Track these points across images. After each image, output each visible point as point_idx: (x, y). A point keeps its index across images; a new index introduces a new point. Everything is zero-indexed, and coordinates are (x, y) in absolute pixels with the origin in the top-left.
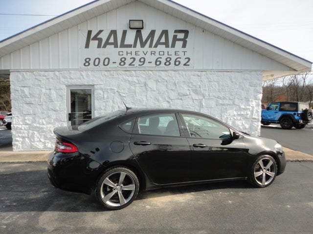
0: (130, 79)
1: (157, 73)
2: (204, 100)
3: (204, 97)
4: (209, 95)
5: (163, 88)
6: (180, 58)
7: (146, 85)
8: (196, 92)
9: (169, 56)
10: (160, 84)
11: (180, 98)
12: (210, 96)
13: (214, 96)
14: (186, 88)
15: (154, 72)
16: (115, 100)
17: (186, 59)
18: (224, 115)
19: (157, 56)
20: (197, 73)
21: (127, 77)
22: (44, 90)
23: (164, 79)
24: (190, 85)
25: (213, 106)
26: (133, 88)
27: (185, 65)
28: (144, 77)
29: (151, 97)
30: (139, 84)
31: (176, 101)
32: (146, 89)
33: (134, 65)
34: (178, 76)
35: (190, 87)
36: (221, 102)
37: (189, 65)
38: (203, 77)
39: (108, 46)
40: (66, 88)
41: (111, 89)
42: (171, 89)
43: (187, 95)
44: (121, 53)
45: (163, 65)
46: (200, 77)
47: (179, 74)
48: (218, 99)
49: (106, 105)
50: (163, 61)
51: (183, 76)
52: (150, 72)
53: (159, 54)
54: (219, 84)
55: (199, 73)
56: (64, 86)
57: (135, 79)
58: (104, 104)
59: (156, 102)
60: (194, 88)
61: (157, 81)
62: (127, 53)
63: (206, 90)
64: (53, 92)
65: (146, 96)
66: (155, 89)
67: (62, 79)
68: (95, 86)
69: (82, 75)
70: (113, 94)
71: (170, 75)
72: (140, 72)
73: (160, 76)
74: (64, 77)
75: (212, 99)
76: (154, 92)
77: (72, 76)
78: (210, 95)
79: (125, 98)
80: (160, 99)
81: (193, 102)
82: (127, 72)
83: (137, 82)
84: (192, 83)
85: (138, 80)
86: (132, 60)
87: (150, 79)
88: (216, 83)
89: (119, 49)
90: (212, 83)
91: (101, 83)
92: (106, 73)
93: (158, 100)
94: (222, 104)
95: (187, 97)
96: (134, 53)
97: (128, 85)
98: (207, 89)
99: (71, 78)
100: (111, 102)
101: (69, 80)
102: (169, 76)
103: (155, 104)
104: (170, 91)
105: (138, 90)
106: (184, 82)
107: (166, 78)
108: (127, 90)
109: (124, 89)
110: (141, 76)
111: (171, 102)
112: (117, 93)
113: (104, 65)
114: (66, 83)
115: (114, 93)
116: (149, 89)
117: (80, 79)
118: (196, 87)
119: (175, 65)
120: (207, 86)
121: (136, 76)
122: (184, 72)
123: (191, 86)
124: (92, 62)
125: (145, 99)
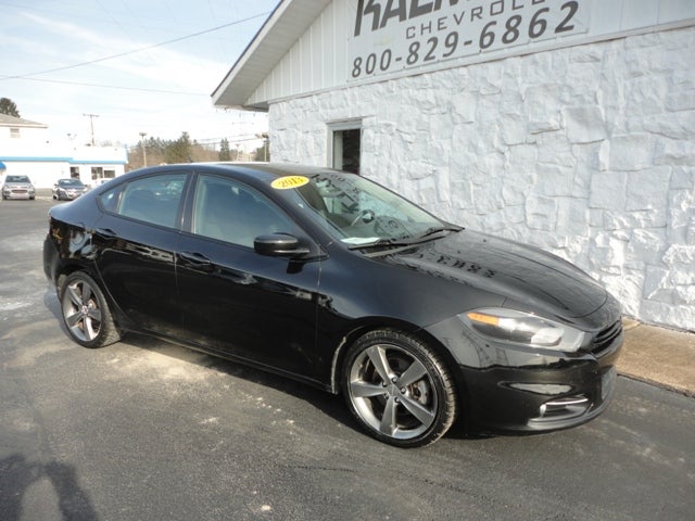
0: (420, 95)
1: (478, 70)
2: (606, 143)
3: (609, 133)
4: (627, 124)
5: (491, 115)
6: (547, 10)
7: (451, 109)
8: (580, 116)
9: (517, 12)
10: (484, 101)
11: (532, 139)
12: (628, 130)
13: (646, 130)
14: (551, 105)
15: (472, 68)
16: (393, 151)
17: (563, 7)
18: (681, 199)
19: (487, 18)
20: (592, 48)
21: (416, 93)
22: (300, 134)
23: (492, 86)
24: (566, 96)
25: (638, 167)
26: (425, 118)
27: (560, 29)
28: (449, 85)
29: (461, 141)
30: (438, 106)
31: (522, 150)
32: (452, 118)
33: (433, 58)
34: (531, 69)
35: (563, 102)
36: (670, 148)
37: (571, 28)
38: (611, 62)
39: (390, 21)
40: (325, 128)
41: (388, 125)
42: (510, 115)
43: (551, 130)
44: (411, 33)
45: (498, 42)
46: (599, 64)
47: (535, 63)
48: (663, 140)
49: (378, 162)
50: (499, 30)
51: (545, 68)
52: (463, 71)
53: (492, 14)
54: (670, 80)
55: (598, 50)
56: (324, 124)
57: (430, 95)
58: (375, 160)
59: (472, 155)
60: (577, 105)
61: (477, 94)
62: (423, 29)
63: (615, 108)
64: (310, 136)
65: (451, 138)
66: (472, 119)
67: (321, 111)
68: (364, 120)
69: (346, 99)
70: (390, 138)
71: (509, 71)
72: (441, 73)
73: (484, 79)
74: (324, 107)
75: (637, 139)
76: (467, 126)
77: (332, 103)
78: (631, 125)
79: (410, 147)
80: (481, 145)
81: (571, 150)
82: (417, 80)
83: (434, 102)
84: (570, 87)
85: (436, 98)
86: (432, 43)
87: (463, 89)
88: (660, 79)
89: (409, 22)
90: (644, 79)
91: (372, 112)
92: (381, 88)
93: (475, 149)
94: (673, 158)
95: (552, 134)
96: (435, 26)
97: (418, 111)
98: (622, 102)
99: (332, 108)
100: (386, 155)
101: (329, 111)
102: (506, 74)
103: (468, 158)
104: (505, 121)
105: (435, 123)
106: (545, 86)
107: (498, 83)
108: (414, 123)
109: (409, 124)
110: (444, 86)
111: (507, 155)
112: (397, 134)
113: (382, 69)
114: (326, 117)
115: (392, 135)
116: (459, 120)
117: (343, 107)
118: (583, 101)
119: (532, 35)
120: (621, 92)
121: (434, 87)
122: (549, 55)
123: (567, 99)
124: (363, 66)
125: (447, 147)
